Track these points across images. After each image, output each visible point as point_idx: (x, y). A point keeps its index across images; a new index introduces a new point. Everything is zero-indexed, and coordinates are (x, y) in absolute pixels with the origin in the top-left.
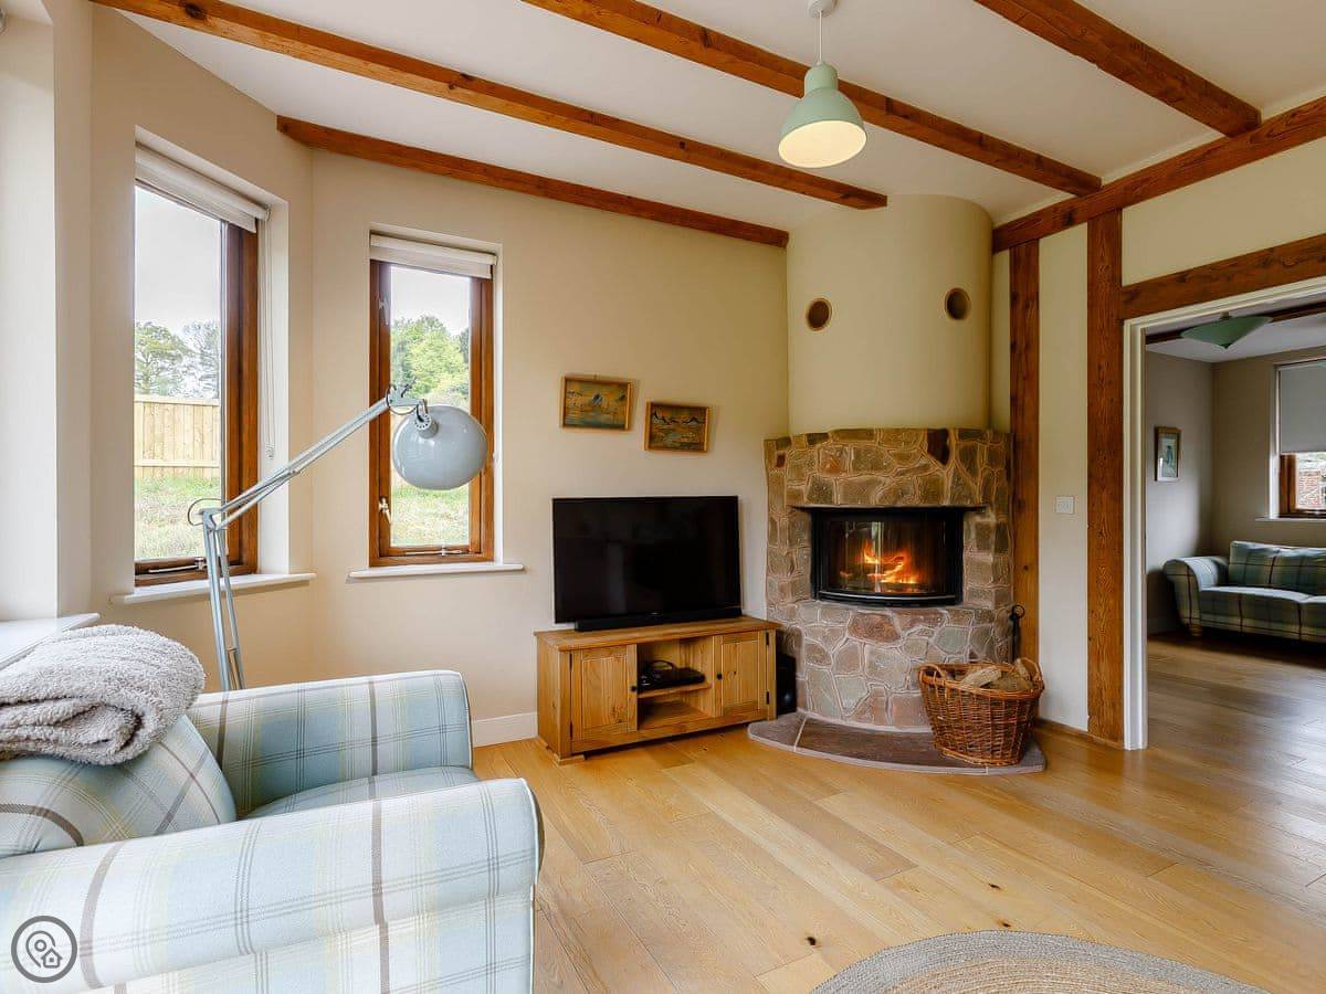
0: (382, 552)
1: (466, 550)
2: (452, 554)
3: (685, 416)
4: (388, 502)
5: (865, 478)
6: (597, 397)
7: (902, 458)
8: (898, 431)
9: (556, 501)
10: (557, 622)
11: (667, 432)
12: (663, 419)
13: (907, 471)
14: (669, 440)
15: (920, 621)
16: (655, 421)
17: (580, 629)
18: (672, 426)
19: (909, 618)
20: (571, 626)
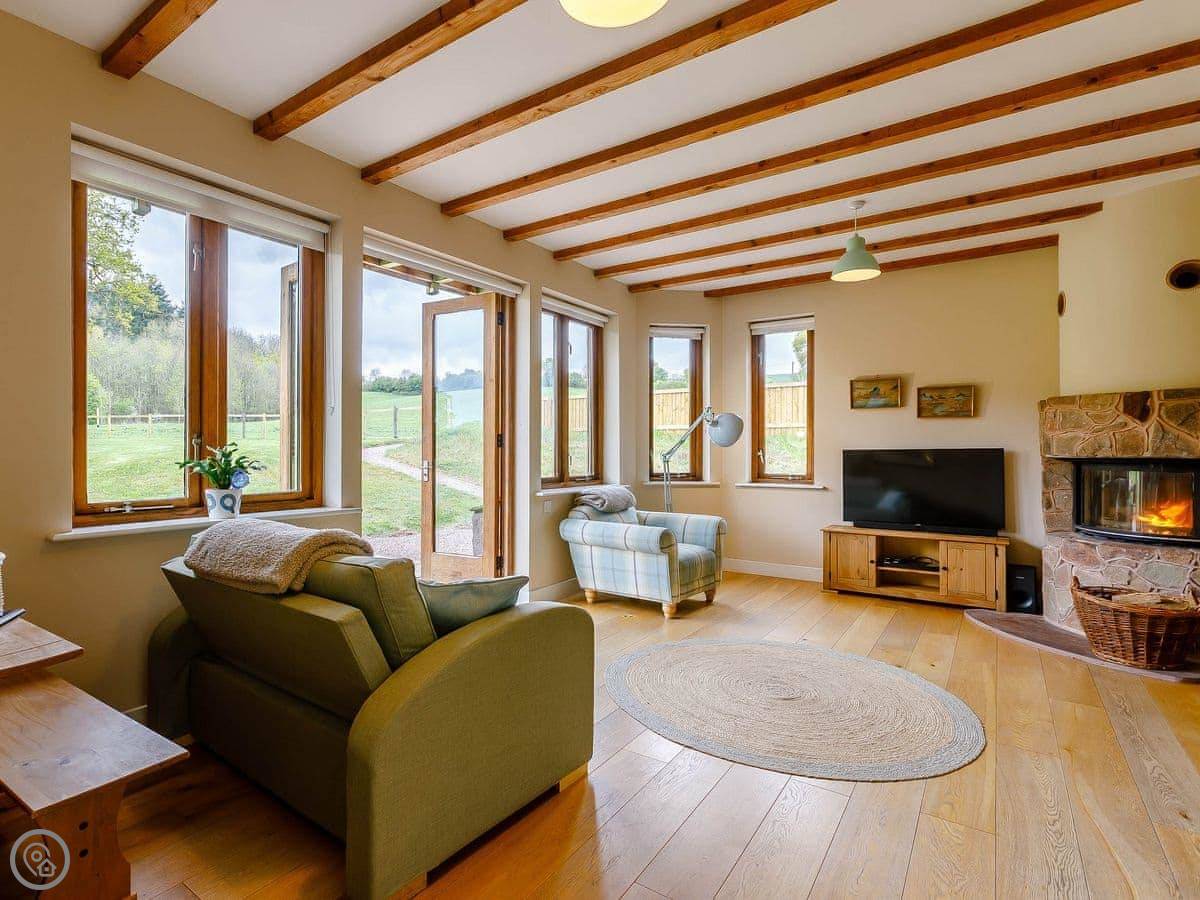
0: (758, 474)
1: (803, 478)
2: (795, 479)
3: (950, 393)
4: (763, 452)
5: (1070, 435)
6: (875, 389)
7: (1098, 418)
8: (1095, 396)
9: (844, 452)
10: (845, 520)
11: (936, 405)
12: (931, 397)
13: (1103, 429)
14: (938, 411)
15: (1123, 553)
16: (924, 399)
17: (855, 525)
18: (940, 401)
19: (1111, 549)
20: (851, 524)
